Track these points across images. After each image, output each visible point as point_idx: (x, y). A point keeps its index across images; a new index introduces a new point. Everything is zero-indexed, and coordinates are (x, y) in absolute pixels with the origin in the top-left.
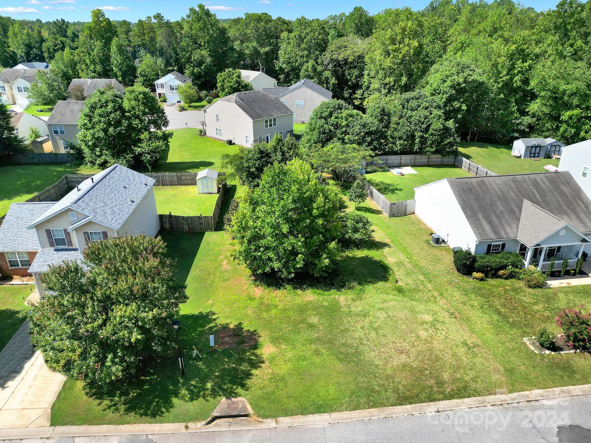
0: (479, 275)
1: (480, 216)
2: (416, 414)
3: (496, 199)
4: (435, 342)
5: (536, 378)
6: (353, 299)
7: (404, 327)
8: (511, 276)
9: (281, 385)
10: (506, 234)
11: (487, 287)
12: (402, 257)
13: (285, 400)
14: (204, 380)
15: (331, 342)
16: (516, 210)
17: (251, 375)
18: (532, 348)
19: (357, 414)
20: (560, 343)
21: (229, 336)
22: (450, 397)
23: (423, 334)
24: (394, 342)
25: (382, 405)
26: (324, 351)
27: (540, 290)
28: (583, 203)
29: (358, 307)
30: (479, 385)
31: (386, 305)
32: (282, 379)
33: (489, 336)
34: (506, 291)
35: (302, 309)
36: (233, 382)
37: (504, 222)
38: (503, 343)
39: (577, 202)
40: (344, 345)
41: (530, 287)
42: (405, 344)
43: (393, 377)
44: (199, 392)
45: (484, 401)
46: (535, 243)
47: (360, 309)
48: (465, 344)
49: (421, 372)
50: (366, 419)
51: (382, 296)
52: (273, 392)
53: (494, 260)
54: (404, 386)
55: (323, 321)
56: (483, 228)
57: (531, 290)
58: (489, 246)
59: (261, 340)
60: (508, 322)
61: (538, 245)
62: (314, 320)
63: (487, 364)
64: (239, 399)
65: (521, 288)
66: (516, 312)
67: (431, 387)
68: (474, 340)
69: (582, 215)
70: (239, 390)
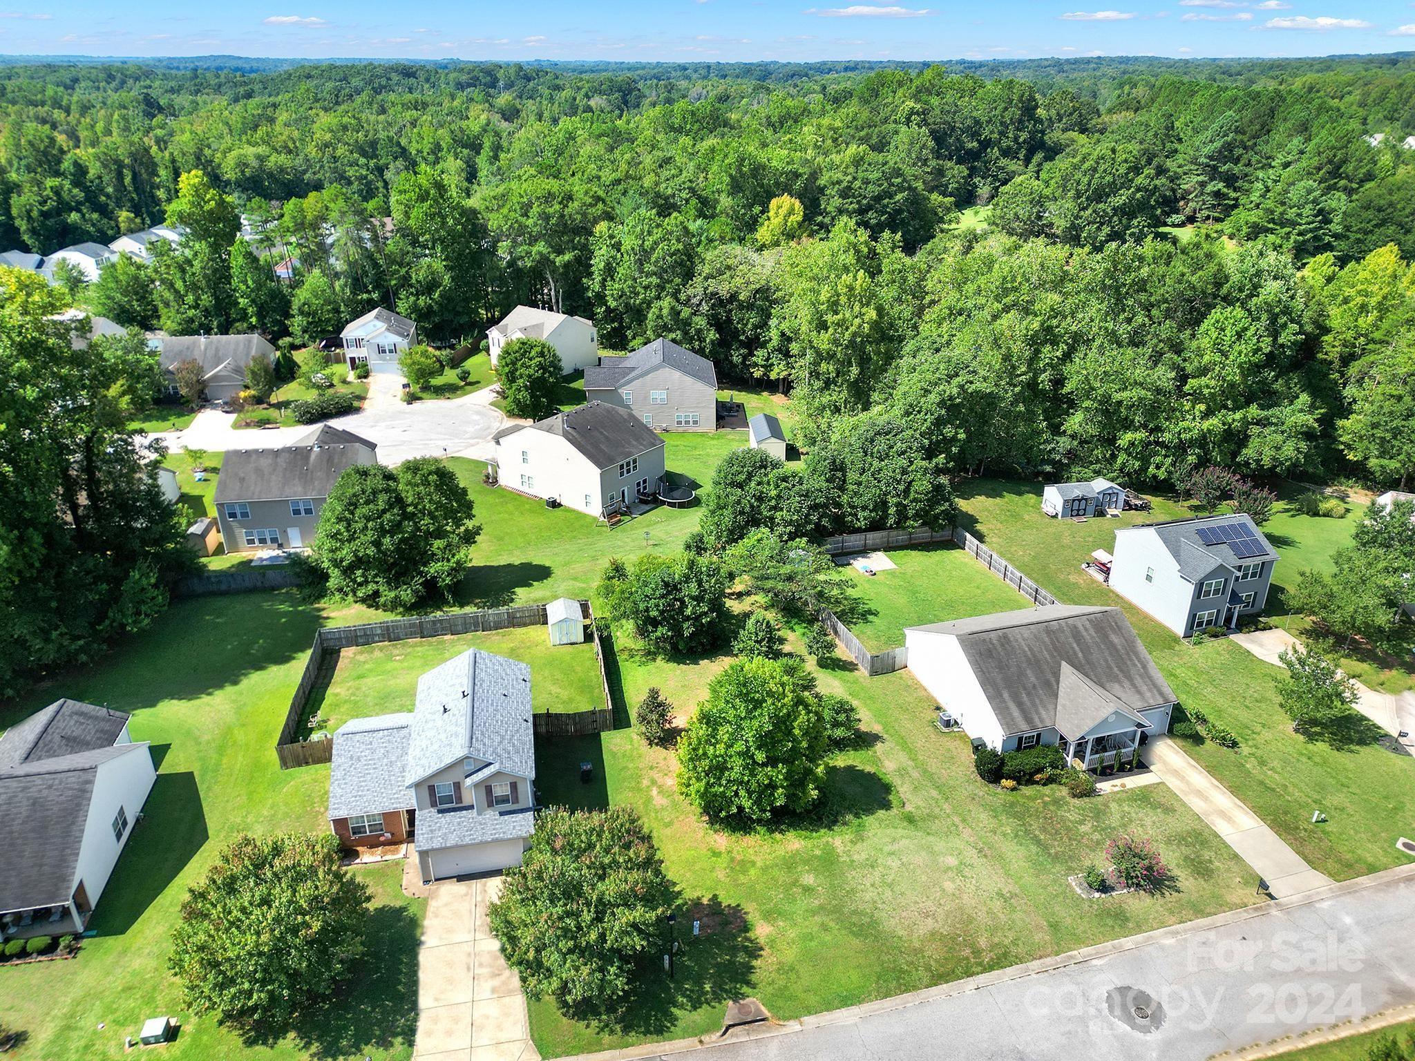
0: (1009, 783)
1: (1006, 695)
2: (955, 994)
3: (1024, 665)
4: (965, 897)
5: (1085, 932)
6: (852, 842)
7: (924, 878)
8: (1050, 780)
9: (793, 976)
10: (1042, 721)
11: (1022, 800)
12: (903, 758)
13: (803, 995)
14: (699, 982)
15: (837, 910)
16: (1052, 680)
17: (753, 967)
18: (1079, 891)
19: (888, 1003)
20: (1111, 881)
21: (707, 915)
22: (990, 968)
23: (949, 886)
24: (916, 902)
25: (915, 988)
26: (832, 924)
27: (1087, 799)
28: (1139, 660)
29: (861, 853)
30: (1021, 950)
31: (895, 847)
32: (792, 969)
33: (1029, 879)
34: (1045, 804)
35: (789, 864)
36: (734, 980)
37: (1037, 701)
38: (1045, 888)
39: (1131, 660)
40: (855, 912)
41: (1074, 796)
42: (929, 903)
43: (922, 951)
44: (699, 997)
45: (1027, 969)
46: (1079, 736)
47: (864, 856)
48: (1000, 894)
49: (953, 939)
50: (900, 1007)
51: (888, 832)
52: (785, 987)
53: (1027, 760)
54: (936, 960)
55: (821, 879)
56: (1010, 714)
57: (1076, 801)
58: (1020, 739)
59: (749, 917)
60: (1050, 855)
61: (1083, 738)
62: (809, 879)
63: (1028, 920)
64: (748, 1000)
65: (1064, 797)
66: (1058, 837)
67: (967, 958)
68: (1010, 887)
69: (1138, 681)
70: (745, 989)
